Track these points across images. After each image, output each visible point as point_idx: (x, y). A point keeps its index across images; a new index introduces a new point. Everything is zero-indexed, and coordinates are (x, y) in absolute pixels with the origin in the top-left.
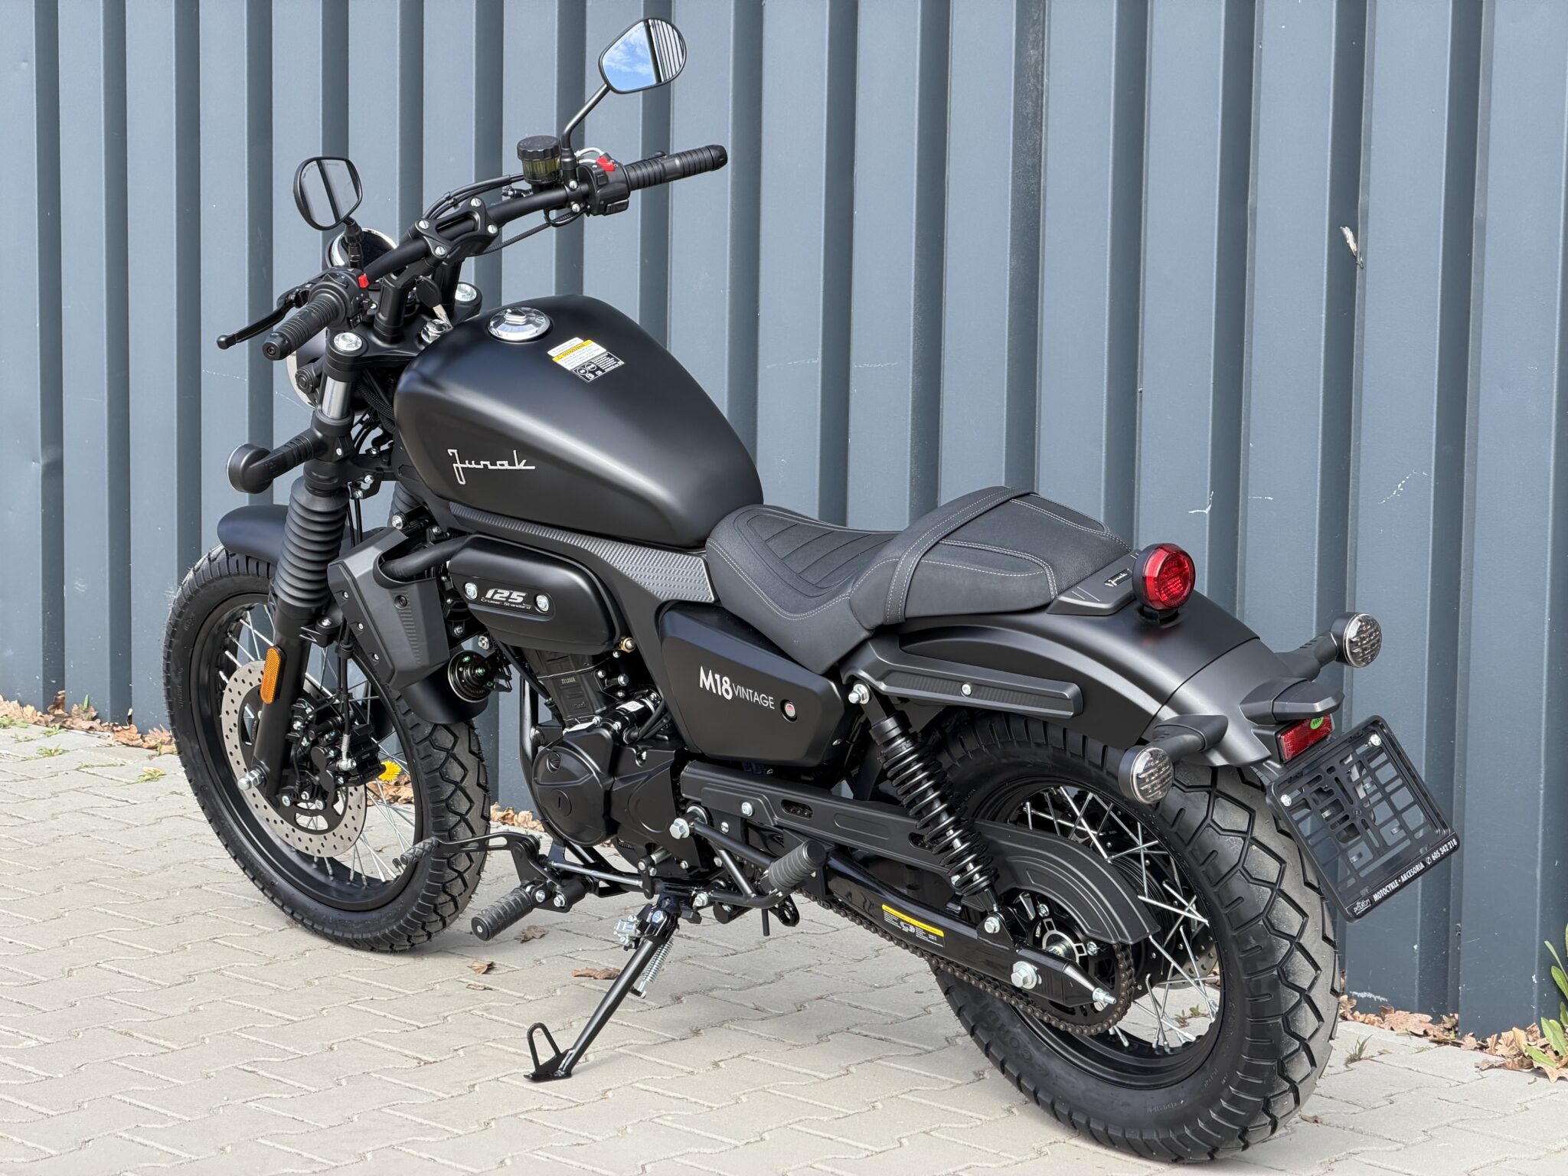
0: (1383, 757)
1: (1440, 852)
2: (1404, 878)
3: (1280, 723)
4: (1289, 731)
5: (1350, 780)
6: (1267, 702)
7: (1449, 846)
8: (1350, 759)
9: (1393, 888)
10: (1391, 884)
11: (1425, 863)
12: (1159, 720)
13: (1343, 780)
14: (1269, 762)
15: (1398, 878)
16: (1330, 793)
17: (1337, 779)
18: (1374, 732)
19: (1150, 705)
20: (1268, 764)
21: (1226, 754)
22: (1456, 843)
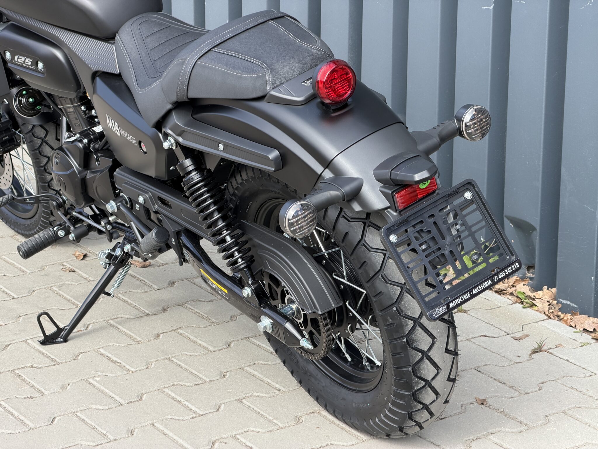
0: (474, 206)
1: (505, 272)
2: (475, 291)
3: (397, 185)
4: (402, 190)
5: (445, 222)
6: (388, 171)
7: (512, 269)
8: (449, 208)
9: (466, 298)
10: (465, 296)
11: (492, 281)
12: (323, 178)
13: (440, 223)
14: (389, 210)
15: (471, 291)
16: (429, 232)
17: (435, 223)
18: (468, 190)
19: (318, 168)
20: (388, 212)
21: (363, 203)
22: (518, 266)
